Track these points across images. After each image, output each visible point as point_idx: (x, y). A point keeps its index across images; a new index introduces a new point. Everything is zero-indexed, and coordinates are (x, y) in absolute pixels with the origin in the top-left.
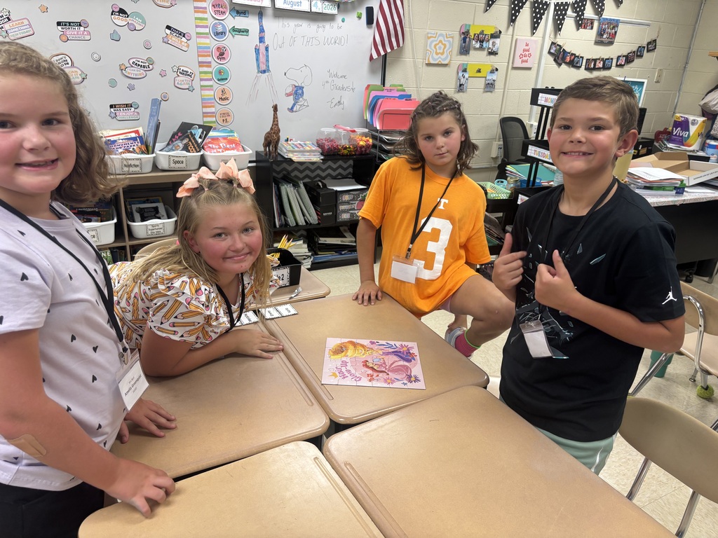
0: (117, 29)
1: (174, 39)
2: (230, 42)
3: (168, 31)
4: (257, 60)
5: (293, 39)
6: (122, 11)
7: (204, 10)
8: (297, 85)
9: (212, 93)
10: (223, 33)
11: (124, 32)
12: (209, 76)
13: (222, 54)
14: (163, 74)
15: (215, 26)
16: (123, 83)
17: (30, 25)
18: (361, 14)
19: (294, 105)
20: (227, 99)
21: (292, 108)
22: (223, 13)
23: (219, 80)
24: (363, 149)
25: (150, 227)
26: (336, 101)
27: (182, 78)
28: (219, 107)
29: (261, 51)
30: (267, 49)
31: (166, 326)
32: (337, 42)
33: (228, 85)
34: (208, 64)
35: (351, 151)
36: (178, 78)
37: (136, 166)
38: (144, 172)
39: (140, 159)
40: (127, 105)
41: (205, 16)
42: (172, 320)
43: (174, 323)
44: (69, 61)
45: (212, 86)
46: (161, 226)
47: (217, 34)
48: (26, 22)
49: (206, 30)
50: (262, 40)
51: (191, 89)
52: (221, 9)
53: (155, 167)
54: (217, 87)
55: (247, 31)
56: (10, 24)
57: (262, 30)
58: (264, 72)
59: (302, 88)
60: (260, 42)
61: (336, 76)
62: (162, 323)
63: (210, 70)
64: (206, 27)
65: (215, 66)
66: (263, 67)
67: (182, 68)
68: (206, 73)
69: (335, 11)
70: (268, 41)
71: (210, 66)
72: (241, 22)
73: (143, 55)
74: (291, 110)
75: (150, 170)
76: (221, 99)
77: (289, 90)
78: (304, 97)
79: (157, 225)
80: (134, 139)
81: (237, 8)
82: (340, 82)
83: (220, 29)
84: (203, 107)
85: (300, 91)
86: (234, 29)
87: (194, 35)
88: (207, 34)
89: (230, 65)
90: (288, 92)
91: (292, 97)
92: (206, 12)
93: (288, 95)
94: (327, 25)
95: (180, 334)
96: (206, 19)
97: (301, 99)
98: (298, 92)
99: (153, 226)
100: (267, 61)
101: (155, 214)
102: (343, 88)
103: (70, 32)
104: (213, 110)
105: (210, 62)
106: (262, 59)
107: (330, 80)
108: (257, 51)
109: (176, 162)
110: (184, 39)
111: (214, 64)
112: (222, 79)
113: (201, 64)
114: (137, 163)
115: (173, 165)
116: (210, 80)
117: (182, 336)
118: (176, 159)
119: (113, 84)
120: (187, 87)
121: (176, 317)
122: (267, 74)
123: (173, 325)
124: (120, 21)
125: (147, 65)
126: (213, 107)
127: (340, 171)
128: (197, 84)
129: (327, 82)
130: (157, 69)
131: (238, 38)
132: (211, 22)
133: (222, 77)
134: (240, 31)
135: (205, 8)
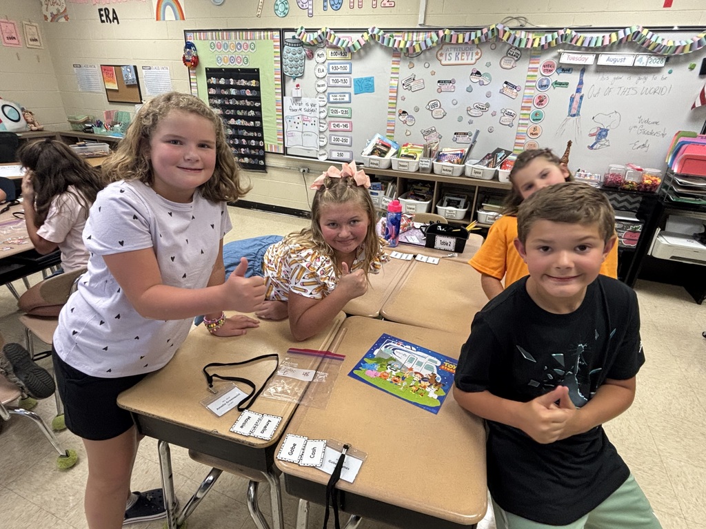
0: (471, 84)
1: (508, 91)
2: (551, 93)
3: (505, 85)
4: (570, 106)
5: (610, 90)
6: (478, 73)
7: (535, 70)
8: (602, 127)
9: (526, 129)
10: (546, 86)
11: (476, 87)
12: (527, 117)
13: (541, 101)
14: (494, 115)
15: (541, 81)
16: (467, 119)
17: (423, 83)
18: (695, 65)
19: (595, 143)
20: (537, 134)
21: (593, 146)
22: (551, 71)
23: (534, 120)
24: (648, 187)
25: (448, 212)
26: (640, 144)
27: (507, 117)
28: (528, 139)
29: (575, 100)
30: (581, 98)
31: (298, 285)
32: (658, 91)
33: (540, 125)
34: (528, 108)
35: (633, 187)
36: (504, 118)
37: (450, 171)
38: (454, 175)
39: (453, 167)
40: (465, 134)
41: (536, 74)
42: (302, 280)
43: (303, 283)
44: (439, 105)
45: (527, 124)
46: (454, 212)
47: (541, 86)
48: (422, 81)
49: (534, 84)
50: (578, 90)
51: (511, 126)
52: (550, 68)
53: (463, 174)
54: (531, 124)
55: (567, 84)
56: (414, 82)
57: (581, 83)
58: (574, 115)
59: (606, 130)
60: (577, 92)
61: (647, 122)
62: (296, 283)
63: (529, 112)
64: (535, 81)
65: (534, 110)
66: (574, 112)
67: (508, 110)
68: (525, 114)
69: (661, 64)
70: (583, 92)
71: (530, 110)
72: (563, 77)
73: (484, 101)
74: (591, 147)
75: (458, 174)
76: (532, 134)
77: (594, 131)
78: (607, 138)
79: (452, 211)
80: (457, 154)
81: (563, 67)
82: (648, 128)
83: (545, 83)
84: (516, 138)
85: (604, 133)
86: (556, 83)
87: (523, 87)
88: (533, 86)
89: (546, 110)
90: (591, 133)
91: (595, 137)
92: (537, 71)
93: (591, 135)
94: (650, 77)
95: (309, 292)
96: (536, 76)
97: (603, 139)
98: (602, 134)
99: (450, 211)
100: (579, 107)
101: (456, 205)
102: (651, 133)
103: (444, 87)
104: (523, 141)
105: (530, 107)
106: (575, 105)
107: (639, 125)
108: (572, 99)
109: (476, 173)
110: (515, 91)
111: (533, 108)
112: (537, 120)
113: (523, 108)
114: (451, 169)
115: (473, 174)
116: (527, 119)
117: (311, 294)
118: (477, 170)
119: (460, 119)
120: (508, 123)
121: (304, 278)
122: (576, 117)
123: (303, 284)
124: (476, 79)
125: (484, 108)
126: (524, 139)
127: (625, 204)
128: (516, 122)
129: (635, 127)
130: (491, 111)
131: (559, 89)
132: (539, 77)
133: (537, 117)
134: (561, 84)
135: (537, 68)
